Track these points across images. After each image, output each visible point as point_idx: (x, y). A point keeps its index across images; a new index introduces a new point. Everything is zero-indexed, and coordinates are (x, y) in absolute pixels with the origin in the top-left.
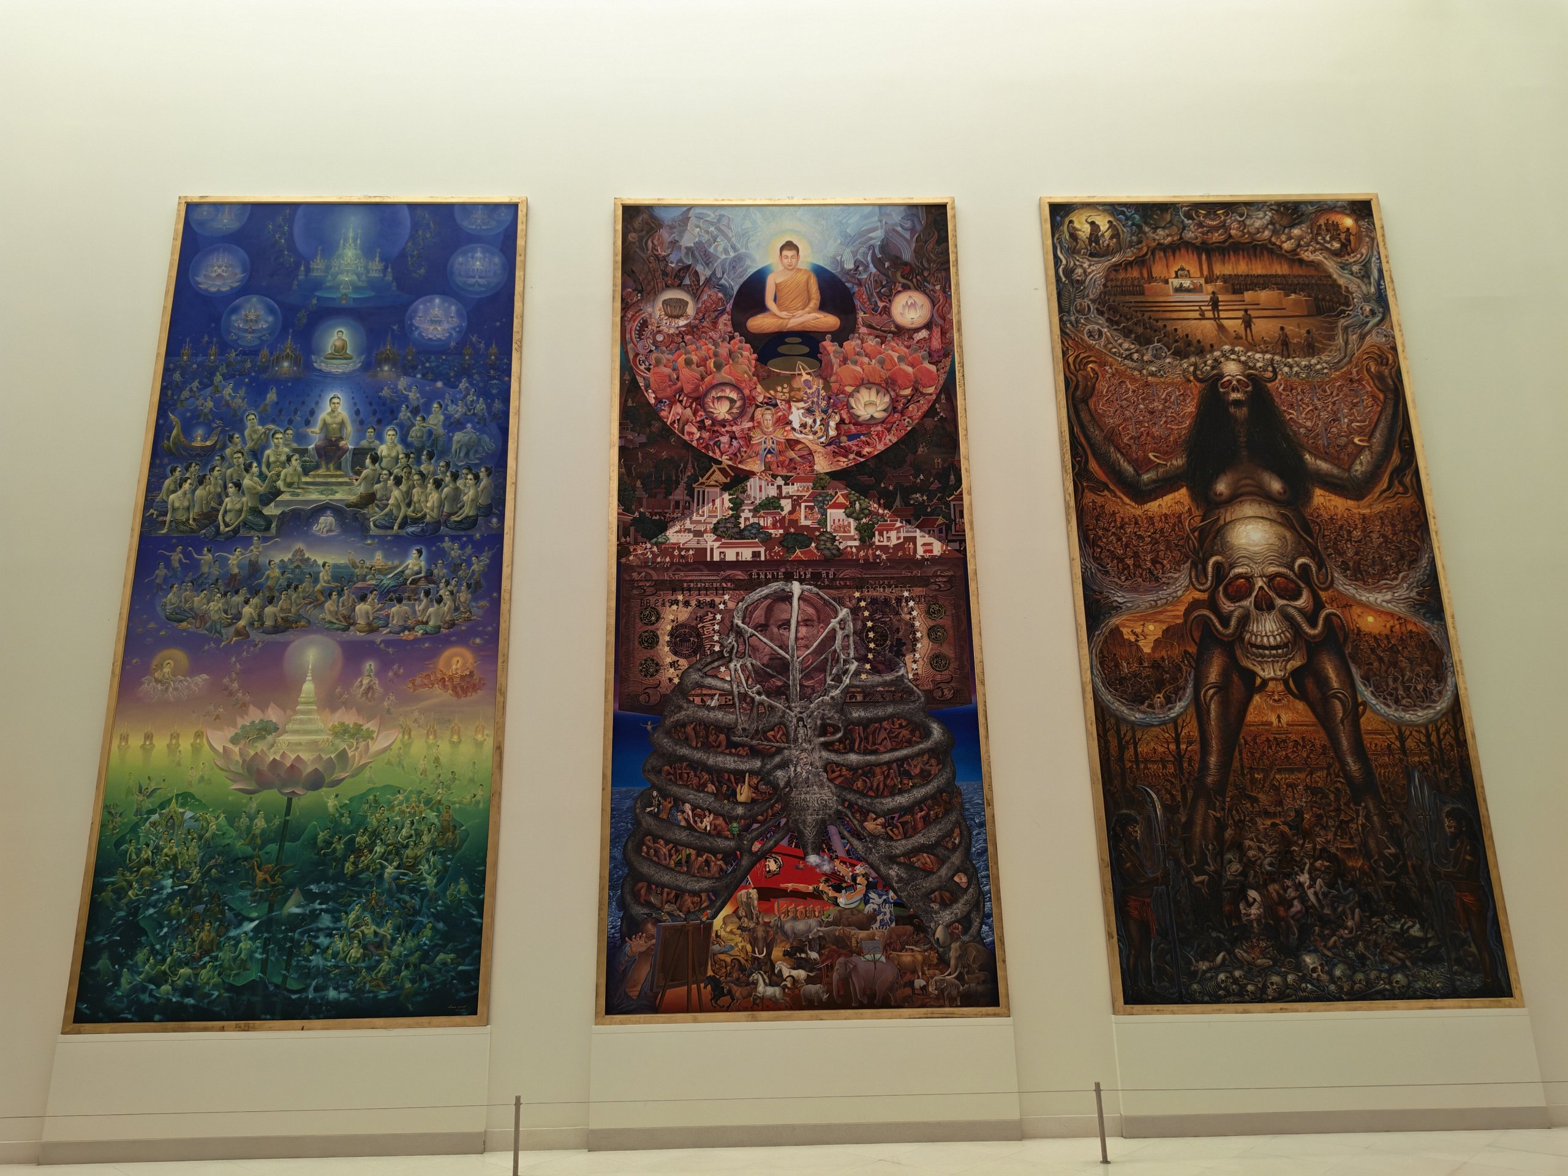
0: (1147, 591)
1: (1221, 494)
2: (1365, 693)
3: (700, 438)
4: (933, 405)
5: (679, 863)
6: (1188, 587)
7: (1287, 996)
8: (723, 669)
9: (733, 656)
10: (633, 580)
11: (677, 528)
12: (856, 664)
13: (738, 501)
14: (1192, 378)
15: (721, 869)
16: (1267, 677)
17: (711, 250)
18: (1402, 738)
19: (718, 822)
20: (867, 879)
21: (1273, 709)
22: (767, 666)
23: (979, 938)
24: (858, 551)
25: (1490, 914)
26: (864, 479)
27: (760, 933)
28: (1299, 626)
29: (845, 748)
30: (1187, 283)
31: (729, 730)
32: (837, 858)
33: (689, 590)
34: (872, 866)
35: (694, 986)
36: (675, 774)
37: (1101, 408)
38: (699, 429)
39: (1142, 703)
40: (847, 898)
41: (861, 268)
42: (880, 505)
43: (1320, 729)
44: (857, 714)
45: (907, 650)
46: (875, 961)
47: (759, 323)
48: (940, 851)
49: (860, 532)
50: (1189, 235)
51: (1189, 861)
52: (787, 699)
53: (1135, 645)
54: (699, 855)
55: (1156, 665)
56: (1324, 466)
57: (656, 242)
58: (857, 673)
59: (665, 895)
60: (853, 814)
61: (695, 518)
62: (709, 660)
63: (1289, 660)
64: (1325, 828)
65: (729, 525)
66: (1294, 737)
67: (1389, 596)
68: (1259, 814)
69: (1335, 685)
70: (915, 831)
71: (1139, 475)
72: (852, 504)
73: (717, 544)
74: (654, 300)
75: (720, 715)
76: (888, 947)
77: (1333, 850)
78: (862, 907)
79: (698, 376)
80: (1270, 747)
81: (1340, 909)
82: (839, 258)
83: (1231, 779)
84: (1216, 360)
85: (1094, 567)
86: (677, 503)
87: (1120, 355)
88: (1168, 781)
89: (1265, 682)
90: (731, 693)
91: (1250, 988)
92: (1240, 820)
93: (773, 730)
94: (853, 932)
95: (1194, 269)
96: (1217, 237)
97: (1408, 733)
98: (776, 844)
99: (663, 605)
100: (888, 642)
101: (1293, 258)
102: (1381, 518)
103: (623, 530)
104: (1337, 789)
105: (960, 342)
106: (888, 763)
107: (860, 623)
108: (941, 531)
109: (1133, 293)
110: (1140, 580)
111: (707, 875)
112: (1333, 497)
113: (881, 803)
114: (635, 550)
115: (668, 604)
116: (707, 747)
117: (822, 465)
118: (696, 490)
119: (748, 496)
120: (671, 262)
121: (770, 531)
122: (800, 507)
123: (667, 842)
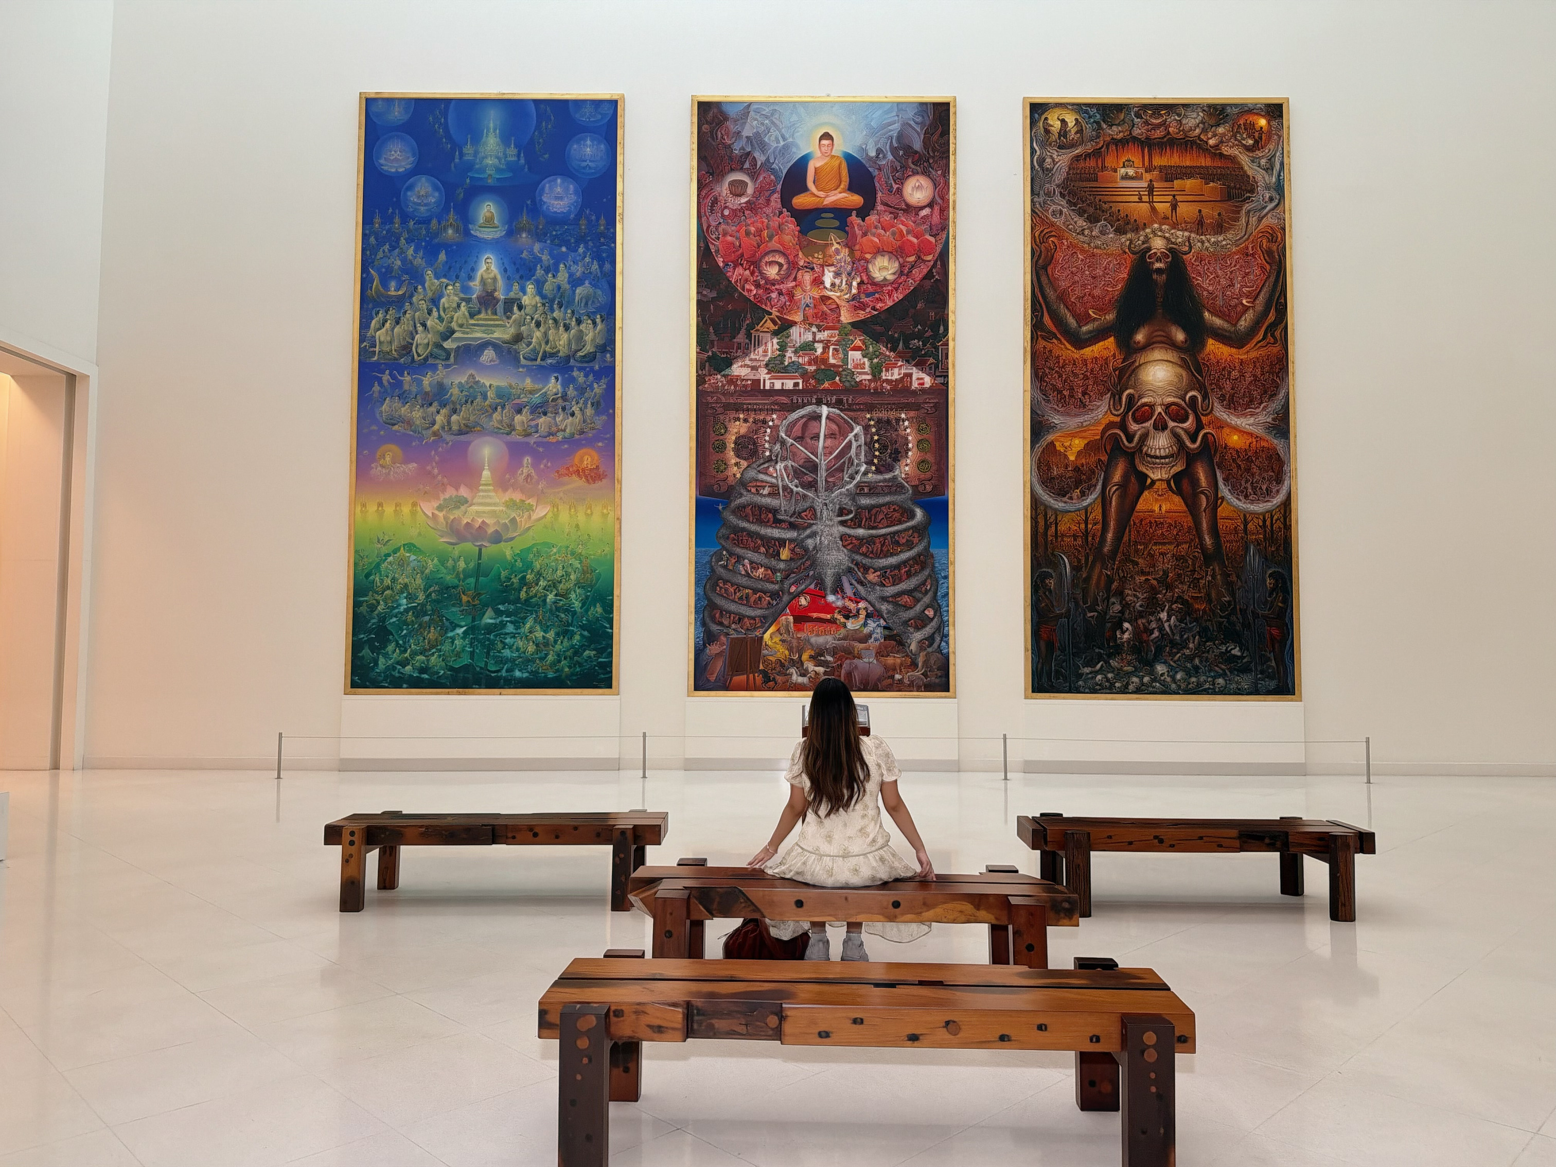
0: (1076, 415)
1: (1139, 342)
3: (757, 294)
4: (931, 270)
5: (741, 598)
6: (1107, 412)
7: (1141, 690)
8: (771, 469)
9: (779, 459)
10: (708, 403)
11: (740, 364)
12: (865, 466)
13: (784, 343)
14: (1127, 250)
15: (769, 603)
16: (1155, 478)
17: (766, 139)
18: (1246, 523)
19: (767, 572)
20: (867, 611)
21: (1157, 501)
22: (802, 467)
23: (939, 650)
24: (870, 383)
25: (1289, 642)
26: (876, 328)
27: (794, 643)
28: (1184, 441)
29: (855, 525)
30: (1131, 172)
31: (775, 511)
32: (847, 597)
33: (748, 410)
34: (870, 603)
35: (751, 676)
36: (738, 540)
37: (1057, 274)
38: (756, 287)
39: (1064, 496)
40: (853, 623)
41: (881, 156)
42: (887, 349)
44: (865, 501)
45: (901, 456)
46: (869, 663)
47: (800, 201)
48: (917, 594)
49: (872, 368)
50: (1137, 131)
51: (1085, 603)
52: (816, 491)
53: (1063, 455)
54: (754, 593)
55: (1077, 469)
56: (1218, 322)
57: (723, 132)
58: (866, 473)
59: (732, 618)
60: (859, 569)
61: (752, 356)
62: (762, 462)
63: (1173, 466)
64: (1182, 582)
65: (777, 362)
66: (1169, 521)
67: (1251, 421)
68: (1137, 573)
70: (901, 581)
71: (1080, 327)
72: (867, 347)
73: (768, 376)
74: (722, 181)
75: (768, 501)
76: (878, 654)
77: (1186, 597)
78: (862, 629)
79: (755, 244)
80: (1151, 527)
81: (1185, 636)
82: (864, 147)
83: (1121, 550)
84: (1146, 236)
85: (1040, 397)
86: (739, 344)
87: (1075, 231)
88: (1077, 549)
89: (1153, 482)
90: (777, 486)
91: (1118, 685)
92: (1124, 576)
93: (806, 511)
94: (856, 645)
95: (1137, 159)
96: (1158, 133)
98: (807, 587)
99: (730, 421)
100: (889, 451)
101: (1215, 152)
102: (1254, 362)
103: (701, 366)
105: (954, 219)
106: (885, 536)
107: (869, 436)
108: (930, 368)
109: (1089, 180)
110: (1073, 407)
111: (759, 606)
112: (1221, 345)
113: (878, 562)
114: (709, 380)
115: (733, 421)
116: (761, 522)
117: (846, 317)
118: (753, 335)
119: (792, 340)
120: (735, 150)
121: (806, 367)
122: (829, 349)
123: (732, 585)
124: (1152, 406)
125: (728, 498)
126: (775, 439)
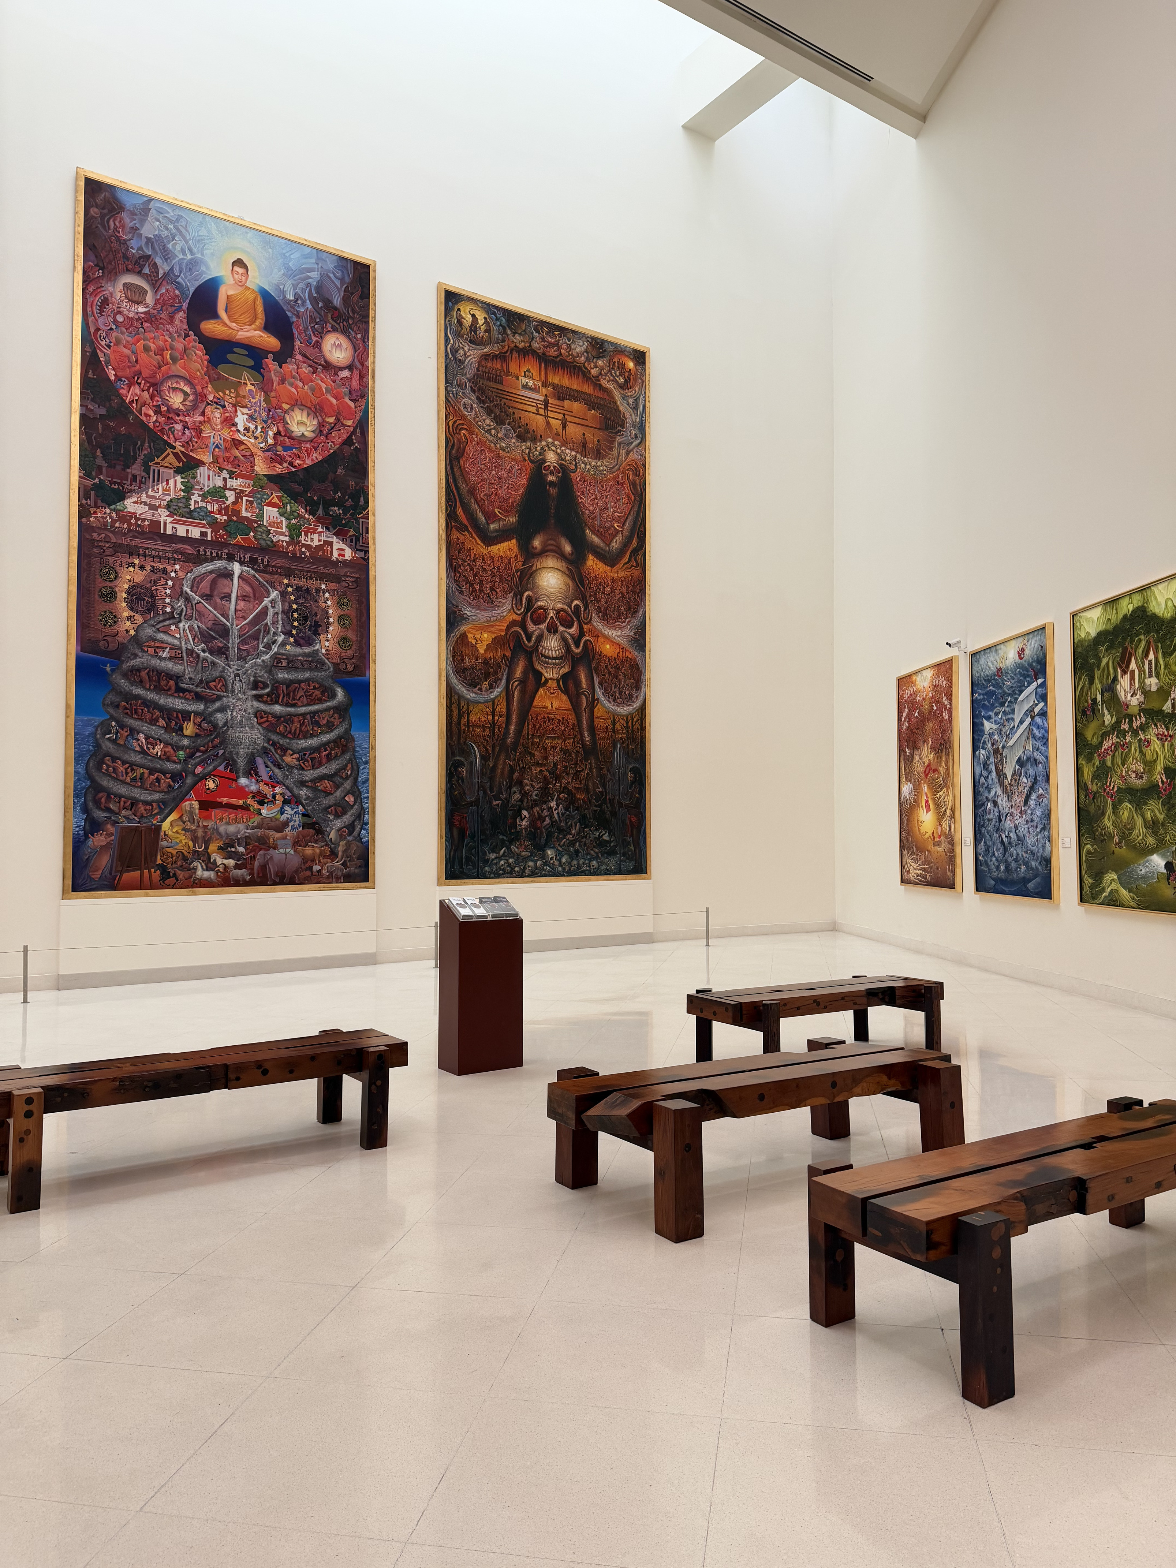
0: (485, 610)
1: (536, 548)
2: (599, 693)
3: (156, 421)
4: (350, 436)
5: (134, 779)
6: (510, 610)
7: (536, 874)
8: (173, 627)
9: (182, 618)
10: (94, 540)
11: (135, 499)
12: (283, 636)
13: (189, 484)
14: (527, 458)
15: (170, 786)
16: (549, 677)
17: (170, 246)
18: (614, 722)
19: (167, 750)
20: (284, 797)
21: (549, 698)
22: (211, 629)
23: (359, 838)
24: (288, 546)
25: (643, 828)
26: (295, 486)
27: (200, 833)
28: (570, 646)
29: (272, 700)
30: (531, 383)
31: (178, 678)
32: (262, 781)
33: (145, 556)
34: (287, 788)
35: (146, 871)
36: (131, 709)
37: (468, 467)
38: (156, 413)
39: (475, 687)
40: (268, 810)
41: (299, 302)
42: (306, 511)
43: (573, 713)
44: (282, 675)
45: (322, 630)
46: (286, 854)
47: (209, 327)
48: (337, 779)
49: (290, 530)
50: (535, 345)
51: (492, 791)
52: (227, 658)
53: (474, 647)
54: (150, 774)
55: (486, 662)
56: (596, 540)
57: (117, 224)
58: (283, 644)
59: (122, 803)
60: (275, 750)
61: (150, 493)
62: (161, 619)
63: (562, 667)
64: (567, 774)
65: (180, 505)
66: (558, 717)
67: (619, 634)
68: (534, 764)
69: (584, 686)
70: (320, 764)
71: (488, 524)
72: (285, 506)
73: (169, 520)
74: (115, 280)
75: (170, 665)
76: (296, 844)
77: (570, 788)
78: (278, 816)
79: (155, 363)
80: (545, 722)
81: (570, 823)
82: (282, 287)
83: (521, 741)
84: (542, 448)
85: (454, 586)
86: (134, 478)
87: (484, 429)
88: (485, 739)
89: (547, 680)
90: (180, 648)
91: (517, 869)
92: (523, 767)
93: (215, 681)
94: (271, 833)
95: (535, 373)
96: (552, 352)
97: (617, 719)
98: (215, 768)
99: (121, 565)
100: (308, 623)
101: (595, 382)
102: (622, 581)
103: (84, 493)
104: (577, 751)
105: (374, 388)
106: (304, 715)
107: (287, 604)
108: (351, 541)
109: (496, 381)
110: (482, 601)
111: (158, 789)
112: (598, 562)
113: (297, 744)
114: (95, 513)
115: (125, 566)
116: (158, 689)
117: (261, 468)
118: (152, 468)
119: (198, 482)
120: (132, 248)
121: (216, 516)
122: (242, 500)
123: (124, 762)
124: (545, 609)
125: (119, 659)
126: (178, 594)
